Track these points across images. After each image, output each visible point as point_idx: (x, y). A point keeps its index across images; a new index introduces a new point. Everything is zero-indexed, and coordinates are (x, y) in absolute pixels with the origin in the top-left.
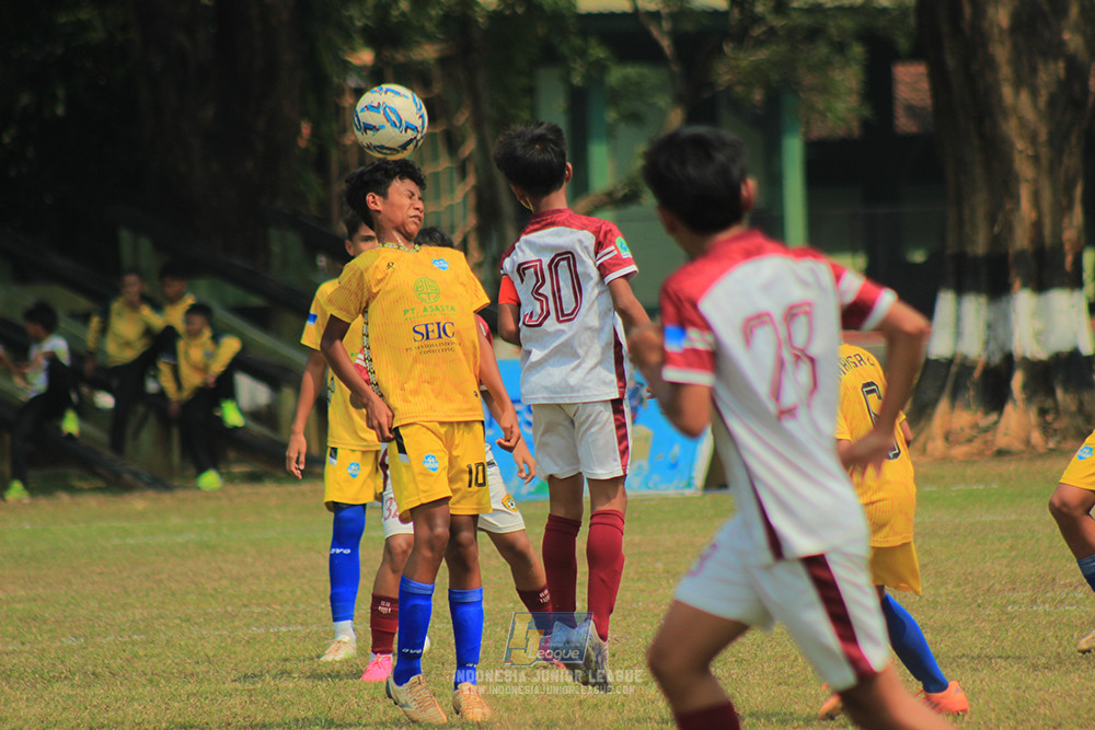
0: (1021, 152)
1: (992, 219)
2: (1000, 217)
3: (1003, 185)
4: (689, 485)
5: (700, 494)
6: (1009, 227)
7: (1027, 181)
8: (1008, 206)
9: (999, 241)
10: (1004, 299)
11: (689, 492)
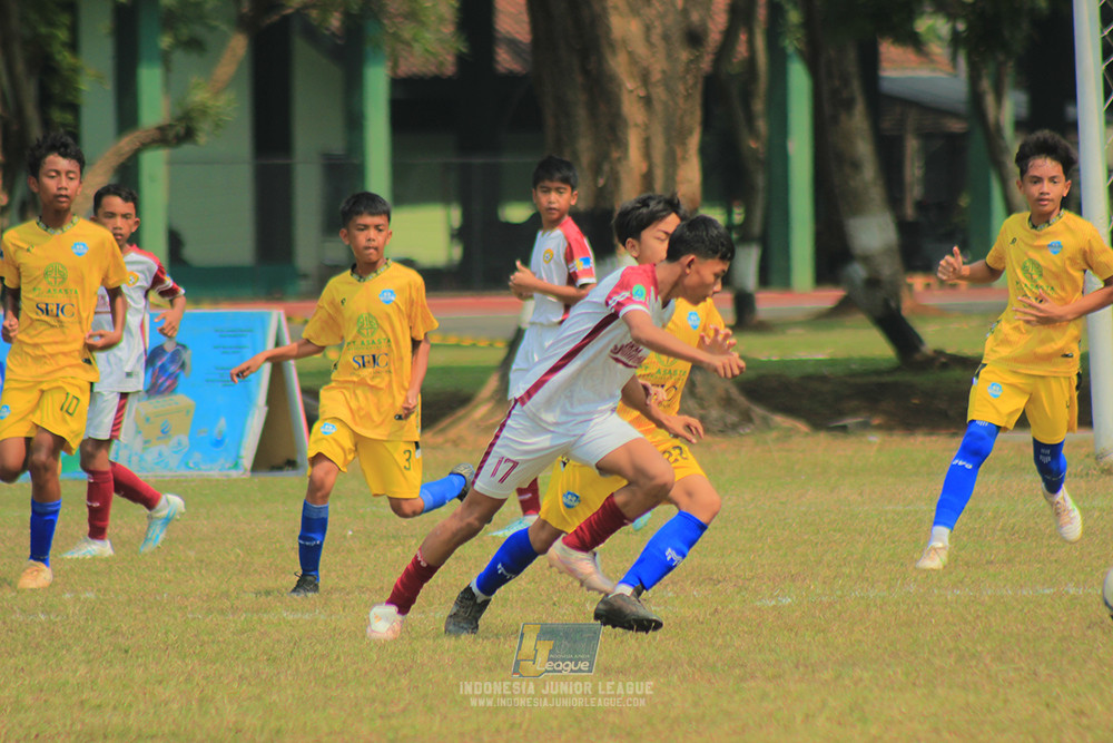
0: (631, 91)
1: (597, 170)
2: (606, 167)
3: (610, 130)
4: (236, 466)
5: (249, 474)
6: (615, 179)
7: (636, 125)
8: (615, 155)
9: (603, 195)
10: (608, 261)
11: (234, 474)
